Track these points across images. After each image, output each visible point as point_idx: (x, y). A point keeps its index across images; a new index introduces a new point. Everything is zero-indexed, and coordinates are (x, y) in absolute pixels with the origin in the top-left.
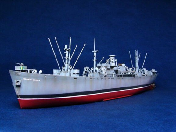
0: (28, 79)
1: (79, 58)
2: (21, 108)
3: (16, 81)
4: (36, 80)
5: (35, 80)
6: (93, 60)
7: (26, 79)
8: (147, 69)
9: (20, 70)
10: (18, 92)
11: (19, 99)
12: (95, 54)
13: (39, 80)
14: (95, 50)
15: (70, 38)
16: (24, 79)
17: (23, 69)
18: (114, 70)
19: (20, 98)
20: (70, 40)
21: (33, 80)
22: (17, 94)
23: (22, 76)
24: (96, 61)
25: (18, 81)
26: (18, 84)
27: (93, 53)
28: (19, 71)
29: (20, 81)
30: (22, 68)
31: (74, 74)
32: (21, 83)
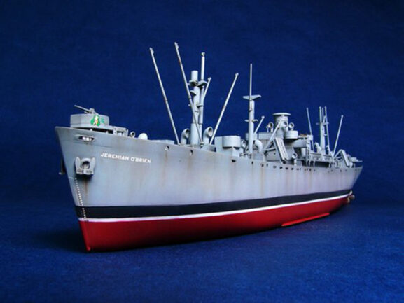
0: (117, 157)
1: (225, 110)
2: (89, 249)
3: (78, 162)
4: (141, 160)
5: (137, 160)
6: (247, 121)
7: (110, 156)
8: (347, 153)
9: (90, 126)
10: (83, 196)
11: (82, 219)
12: (252, 104)
13: (149, 161)
14: (252, 94)
15: (203, 54)
16: (105, 155)
17: (99, 125)
18: (296, 149)
19: (88, 217)
20: (203, 59)
21: (133, 159)
22: (78, 204)
23: (98, 145)
24: (254, 122)
25: (86, 163)
26: (85, 171)
27: (248, 101)
28: (89, 129)
29: (93, 162)
30: (96, 122)
31: (225, 148)
32: (94, 169)
